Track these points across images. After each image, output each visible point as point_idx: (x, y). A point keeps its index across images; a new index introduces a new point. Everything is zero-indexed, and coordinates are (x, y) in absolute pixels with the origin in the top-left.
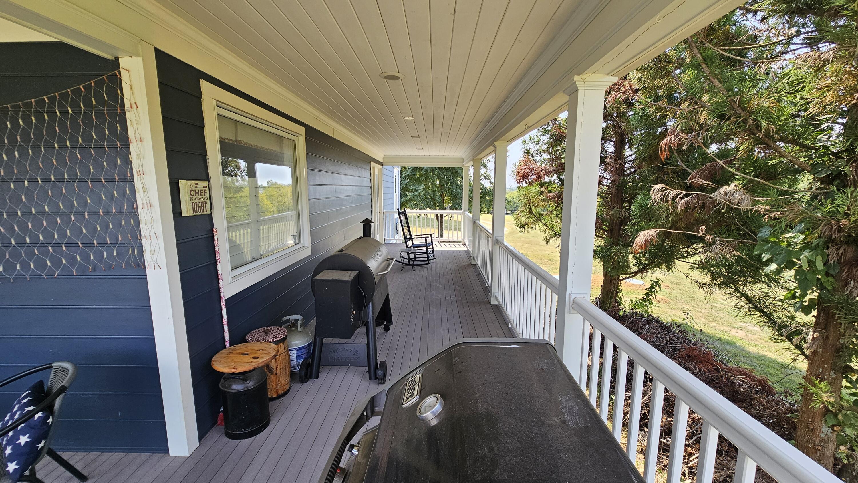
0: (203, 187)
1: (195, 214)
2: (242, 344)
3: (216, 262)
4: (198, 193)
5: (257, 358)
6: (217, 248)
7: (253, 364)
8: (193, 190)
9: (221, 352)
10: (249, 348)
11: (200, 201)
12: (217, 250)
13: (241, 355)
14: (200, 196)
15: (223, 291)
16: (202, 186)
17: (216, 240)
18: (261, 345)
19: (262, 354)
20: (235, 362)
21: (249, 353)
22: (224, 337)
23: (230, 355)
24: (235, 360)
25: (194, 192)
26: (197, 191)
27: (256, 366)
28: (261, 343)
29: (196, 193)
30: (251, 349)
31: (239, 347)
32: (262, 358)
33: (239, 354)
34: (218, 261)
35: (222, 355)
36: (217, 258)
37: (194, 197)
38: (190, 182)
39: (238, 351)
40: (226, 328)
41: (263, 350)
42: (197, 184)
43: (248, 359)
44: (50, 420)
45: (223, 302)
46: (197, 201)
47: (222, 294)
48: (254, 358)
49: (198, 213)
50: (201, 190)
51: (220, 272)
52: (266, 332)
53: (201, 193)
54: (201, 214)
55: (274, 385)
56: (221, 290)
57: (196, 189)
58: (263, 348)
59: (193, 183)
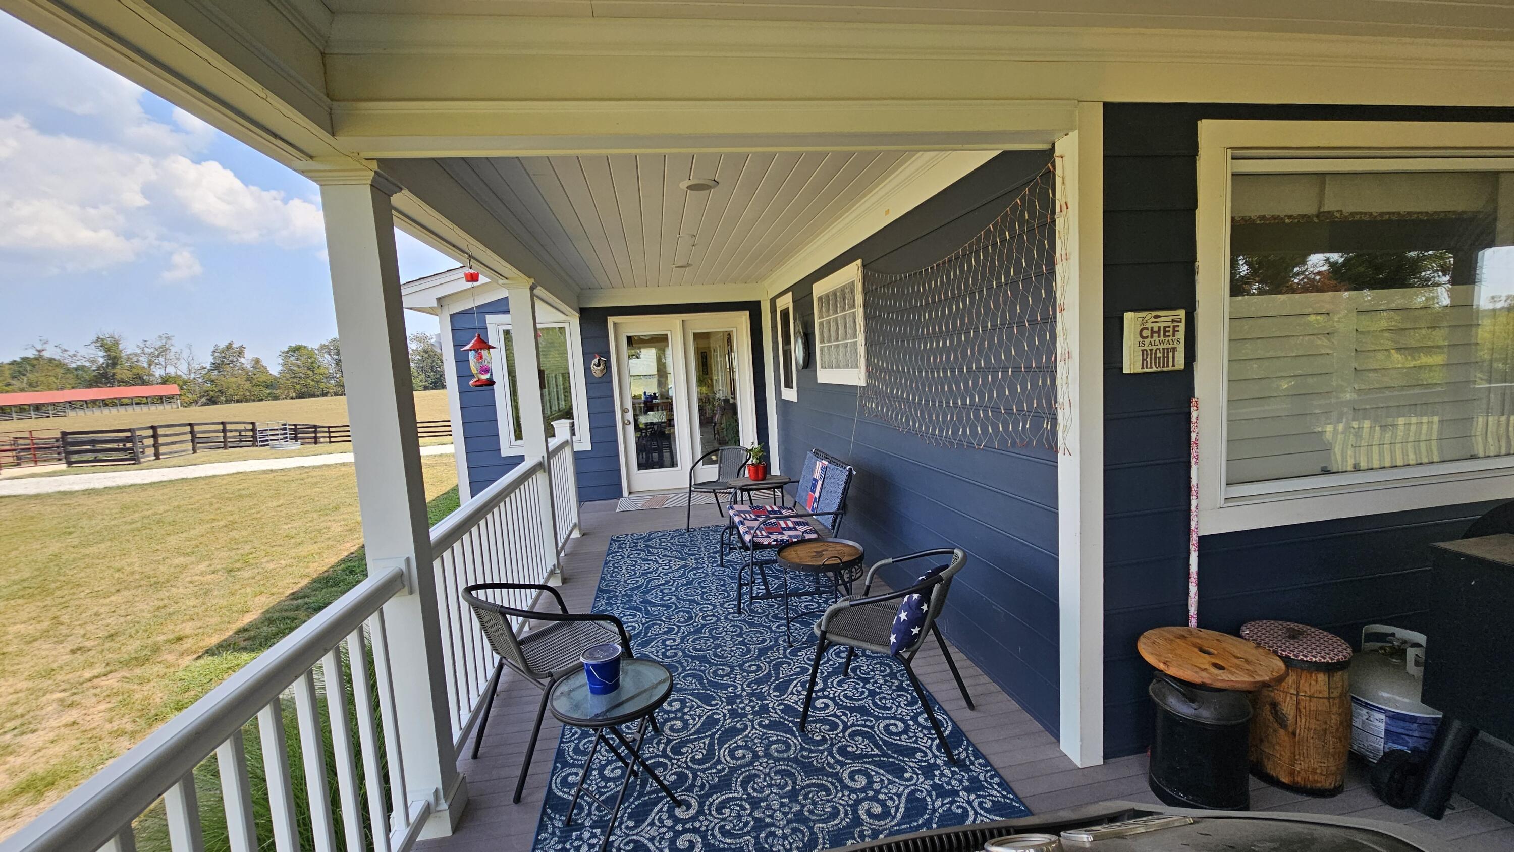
0: (1172, 321)
1: (1145, 370)
2: (1217, 633)
3: (1189, 462)
4: (1158, 332)
5: (1222, 668)
6: (1193, 435)
7: (1204, 674)
8: (1147, 329)
9: (1170, 628)
10: (1224, 645)
11: (1161, 347)
12: (1193, 439)
13: (1196, 650)
14: (1162, 338)
15: (1195, 519)
16: (1170, 319)
17: (1193, 419)
18: (1254, 651)
19: (1237, 667)
20: (1176, 654)
21: (1216, 652)
22: (1187, 605)
23: (1178, 640)
24: (1179, 652)
25: (1149, 332)
26: (1156, 329)
27: (1207, 681)
28: (1256, 648)
29: (1153, 332)
30: (1224, 649)
31: (1209, 636)
32: (1232, 673)
33: (1195, 645)
34: (1193, 461)
35: (1164, 633)
36: (1193, 453)
37: (1147, 341)
38: (1143, 314)
39: (1198, 641)
40: (1193, 589)
41: (1247, 661)
42: (1156, 317)
43: (1204, 661)
44: (925, 608)
45: (1194, 540)
46: (1155, 348)
47: (1193, 524)
48: (1216, 666)
49: (1154, 369)
50: (1165, 328)
51: (1194, 482)
52: (1293, 635)
53: (1165, 332)
54: (1159, 369)
55: (1287, 755)
56: (1193, 514)
57: (1154, 325)
58: (1251, 658)
59: (1149, 315)
